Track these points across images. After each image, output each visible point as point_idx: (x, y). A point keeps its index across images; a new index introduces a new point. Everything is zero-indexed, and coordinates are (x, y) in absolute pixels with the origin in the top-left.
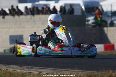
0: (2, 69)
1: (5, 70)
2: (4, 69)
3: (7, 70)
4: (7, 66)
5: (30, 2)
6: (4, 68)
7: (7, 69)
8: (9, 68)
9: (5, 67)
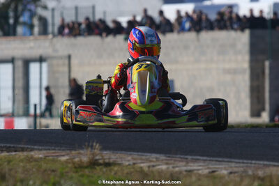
0: (123, 162)
1: (129, 165)
2: (127, 163)
3: (134, 164)
4: (135, 157)
6: (129, 161)
7: (135, 162)
8: (139, 161)
9: (130, 158)
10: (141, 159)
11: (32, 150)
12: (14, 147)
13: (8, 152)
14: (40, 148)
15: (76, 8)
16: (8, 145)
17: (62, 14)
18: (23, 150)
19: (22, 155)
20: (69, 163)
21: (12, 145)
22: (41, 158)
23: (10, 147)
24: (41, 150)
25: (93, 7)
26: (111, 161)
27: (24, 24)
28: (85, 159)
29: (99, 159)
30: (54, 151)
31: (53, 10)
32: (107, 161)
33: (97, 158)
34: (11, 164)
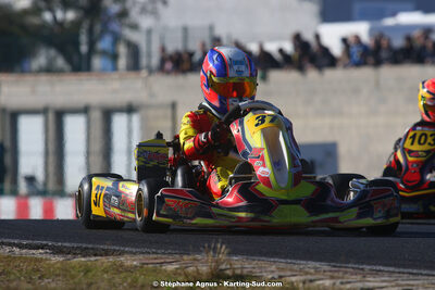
0: (265, 274)
1: (273, 278)
2: (270, 276)
3: (280, 277)
4: (282, 265)
5: (363, 17)
6: (273, 272)
7: (282, 274)
8: (289, 273)
9: (273, 268)
10: (291, 270)
11: (122, 253)
12: (92, 249)
13: (84, 257)
14: (134, 250)
15: (185, 30)
16: (84, 246)
17: (162, 38)
18: (106, 253)
19: (106, 261)
20: (180, 274)
21: (90, 246)
22: (136, 266)
23: (87, 248)
24: (135, 254)
25: (211, 28)
26: (245, 271)
27: (104, 53)
28: (204, 269)
29: (226, 269)
30: (155, 256)
31: (149, 32)
32: (238, 272)
33: (223, 267)
34: (90, 274)
